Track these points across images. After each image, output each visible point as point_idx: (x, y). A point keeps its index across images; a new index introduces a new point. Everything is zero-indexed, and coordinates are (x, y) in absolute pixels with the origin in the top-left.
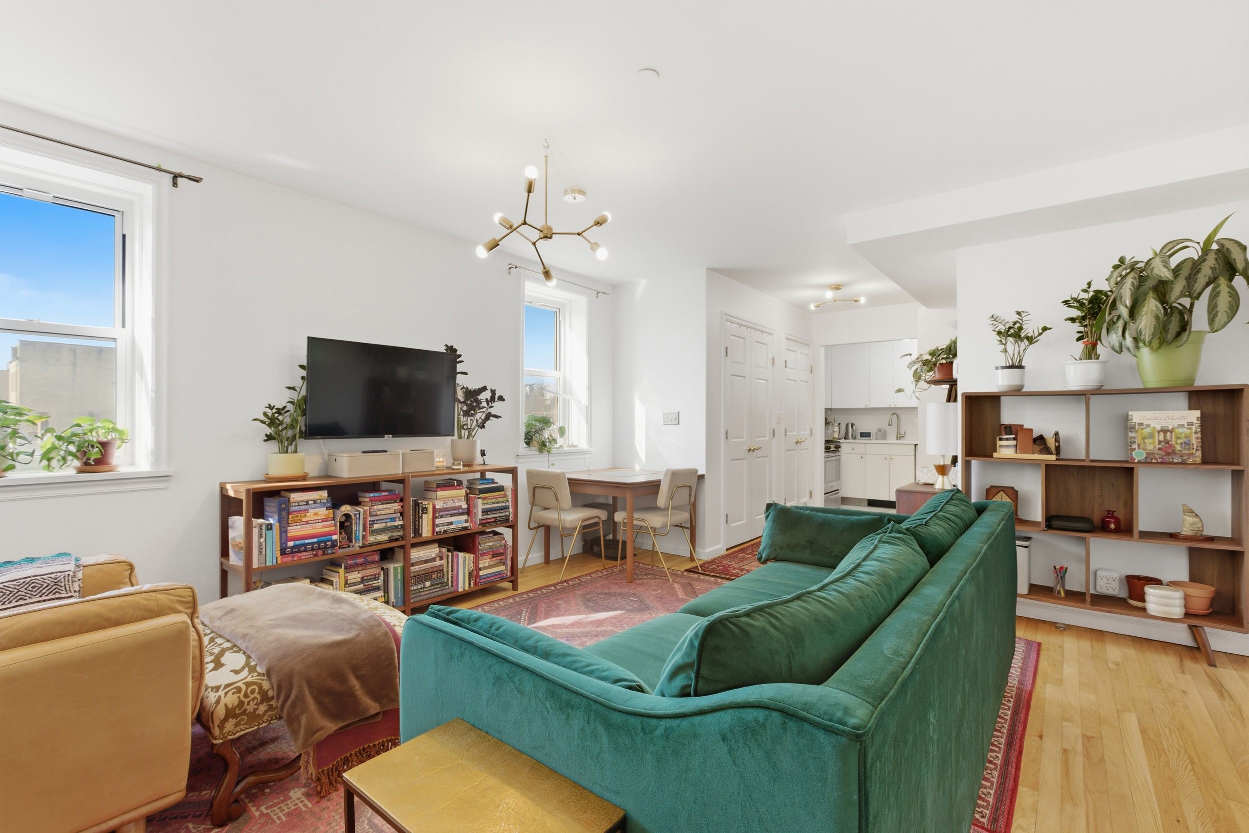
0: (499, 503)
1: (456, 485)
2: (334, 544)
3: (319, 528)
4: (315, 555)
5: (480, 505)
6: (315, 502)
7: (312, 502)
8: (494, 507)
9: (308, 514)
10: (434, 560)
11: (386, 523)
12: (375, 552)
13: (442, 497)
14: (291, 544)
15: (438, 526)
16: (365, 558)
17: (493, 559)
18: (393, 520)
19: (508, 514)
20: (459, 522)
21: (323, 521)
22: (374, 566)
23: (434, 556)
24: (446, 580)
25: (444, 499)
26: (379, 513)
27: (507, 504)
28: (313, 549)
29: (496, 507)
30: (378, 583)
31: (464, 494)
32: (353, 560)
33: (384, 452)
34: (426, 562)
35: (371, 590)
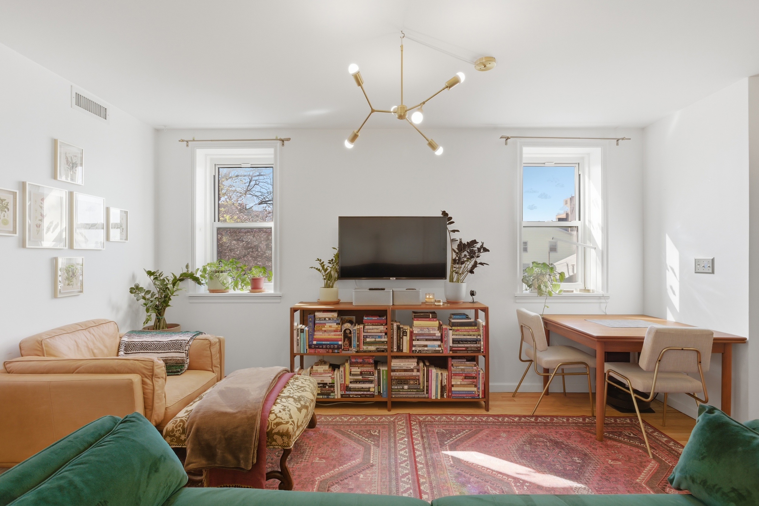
0: (471, 335)
1: (431, 317)
2: (339, 347)
3: (332, 336)
4: (328, 352)
5: (451, 336)
6: (330, 319)
7: (328, 319)
8: (465, 338)
9: (325, 326)
10: (412, 370)
11: (375, 338)
12: (371, 357)
13: (418, 325)
14: (315, 342)
15: (415, 346)
16: (363, 359)
17: (464, 380)
18: (380, 337)
19: (479, 345)
20: (433, 346)
21: (335, 331)
22: (369, 366)
23: (412, 367)
24: (422, 388)
25: (422, 328)
26: (369, 331)
27: (479, 337)
28: (326, 348)
29: (468, 339)
30: (372, 378)
31: (438, 325)
32: (355, 359)
33: (382, 290)
34: (405, 370)
35: (366, 382)
